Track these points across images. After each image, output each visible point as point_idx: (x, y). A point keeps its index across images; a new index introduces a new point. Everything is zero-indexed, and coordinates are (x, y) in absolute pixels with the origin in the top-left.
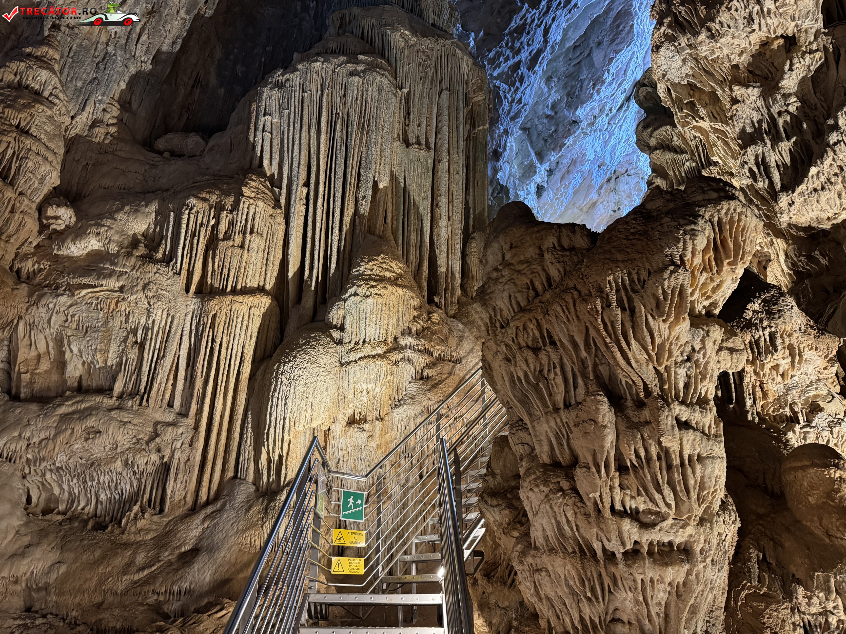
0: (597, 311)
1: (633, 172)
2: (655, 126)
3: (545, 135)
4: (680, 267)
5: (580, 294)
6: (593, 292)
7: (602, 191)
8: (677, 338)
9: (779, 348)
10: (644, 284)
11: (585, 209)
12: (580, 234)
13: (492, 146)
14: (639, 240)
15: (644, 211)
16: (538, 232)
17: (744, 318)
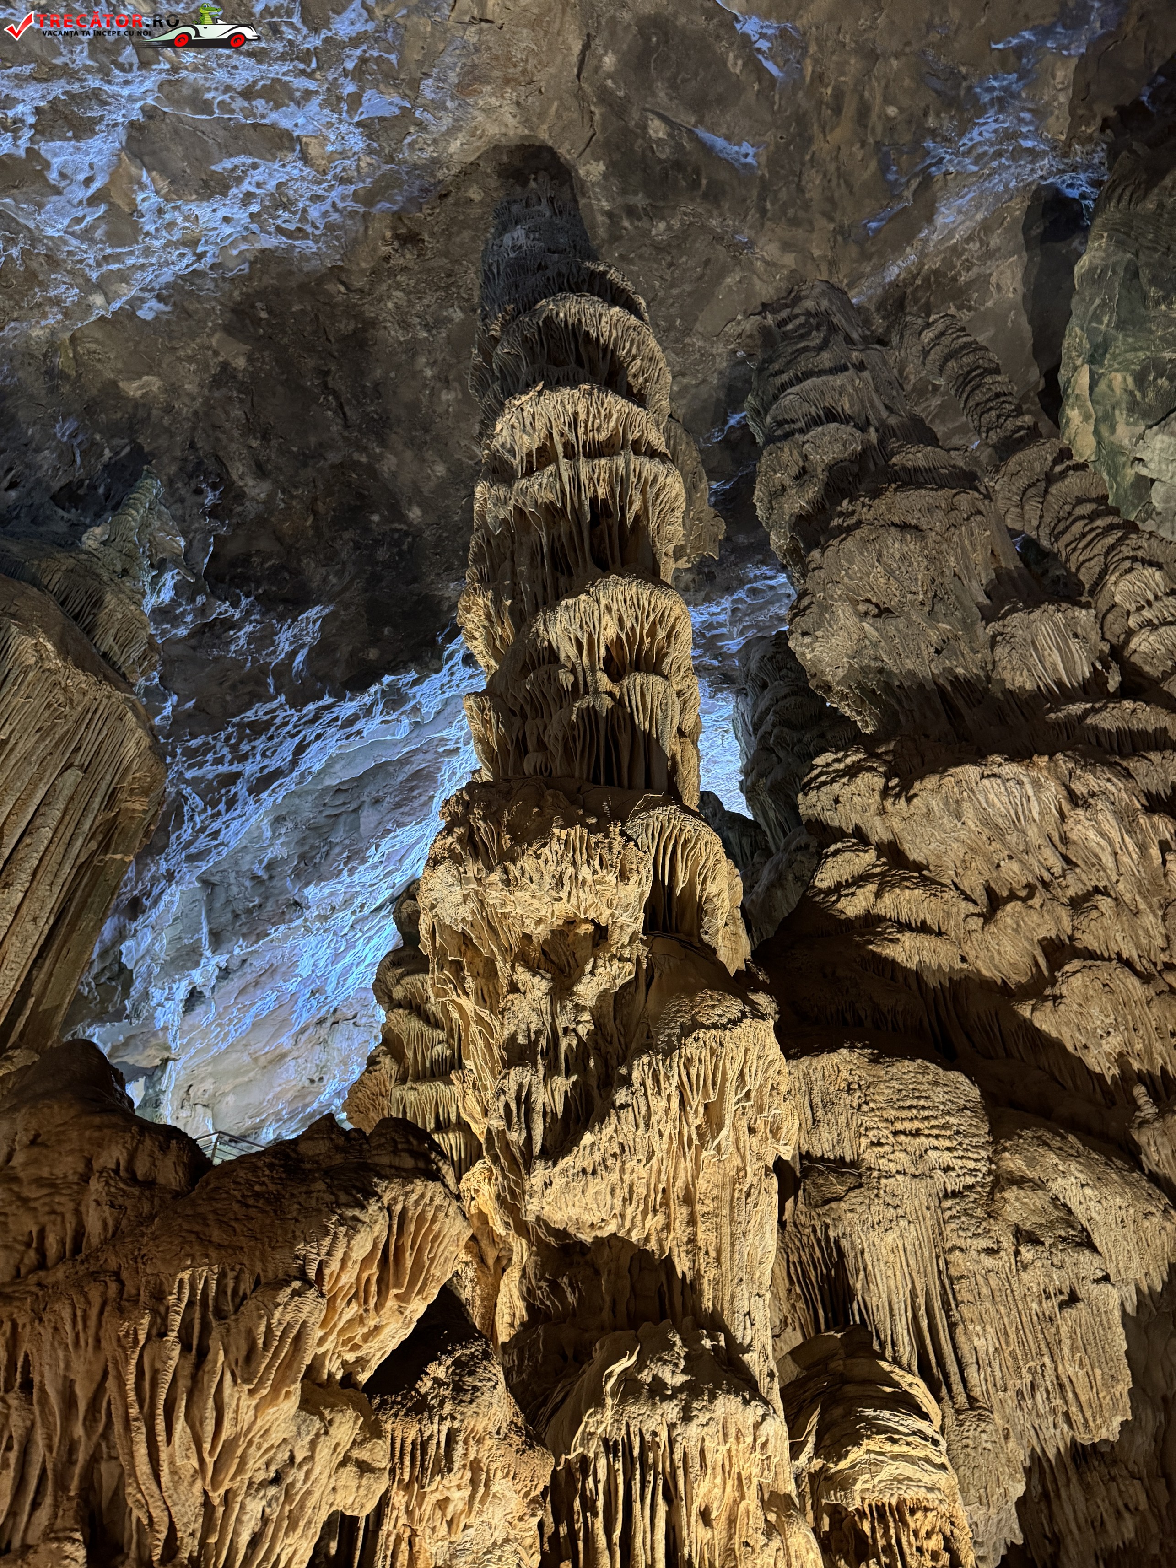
0: (136, 1341)
1: (364, 1020)
2: (410, 968)
3: (239, 907)
4: (312, 1286)
5: (121, 1292)
6: (144, 1297)
7: (304, 1038)
8: (267, 1431)
9: (456, 1466)
10: (241, 1304)
11: (262, 1061)
12: (174, 1159)
13: (132, 890)
14: (262, 1211)
15: (293, 1155)
16: (99, 1128)
17: (417, 1391)
